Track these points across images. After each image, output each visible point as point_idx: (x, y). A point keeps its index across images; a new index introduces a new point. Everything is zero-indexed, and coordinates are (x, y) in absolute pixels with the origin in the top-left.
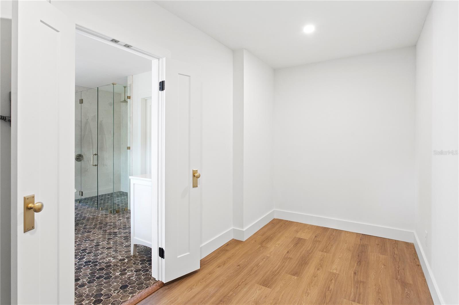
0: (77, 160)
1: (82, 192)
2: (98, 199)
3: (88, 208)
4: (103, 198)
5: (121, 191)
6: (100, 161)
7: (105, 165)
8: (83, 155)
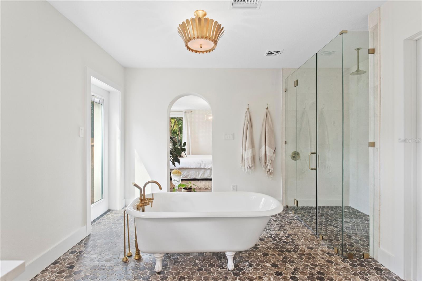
0: (293, 158)
1: (298, 201)
2: (316, 212)
3: (304, 227)
4: (324, 213)
5: (350, 206)
6: (320, 162)
7: (328, 168)
8: (300, 153)
